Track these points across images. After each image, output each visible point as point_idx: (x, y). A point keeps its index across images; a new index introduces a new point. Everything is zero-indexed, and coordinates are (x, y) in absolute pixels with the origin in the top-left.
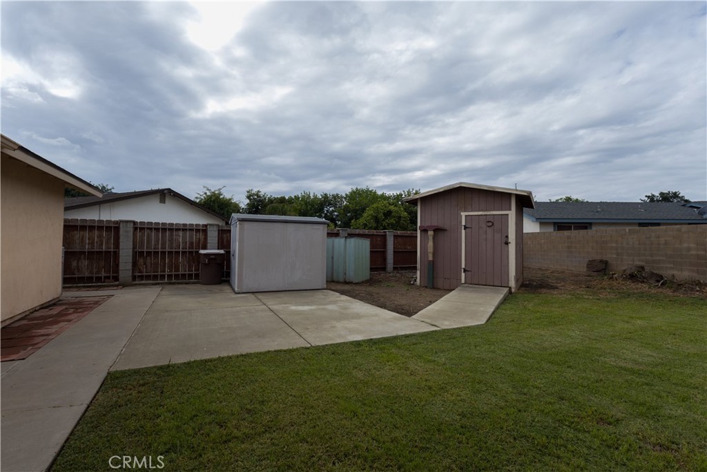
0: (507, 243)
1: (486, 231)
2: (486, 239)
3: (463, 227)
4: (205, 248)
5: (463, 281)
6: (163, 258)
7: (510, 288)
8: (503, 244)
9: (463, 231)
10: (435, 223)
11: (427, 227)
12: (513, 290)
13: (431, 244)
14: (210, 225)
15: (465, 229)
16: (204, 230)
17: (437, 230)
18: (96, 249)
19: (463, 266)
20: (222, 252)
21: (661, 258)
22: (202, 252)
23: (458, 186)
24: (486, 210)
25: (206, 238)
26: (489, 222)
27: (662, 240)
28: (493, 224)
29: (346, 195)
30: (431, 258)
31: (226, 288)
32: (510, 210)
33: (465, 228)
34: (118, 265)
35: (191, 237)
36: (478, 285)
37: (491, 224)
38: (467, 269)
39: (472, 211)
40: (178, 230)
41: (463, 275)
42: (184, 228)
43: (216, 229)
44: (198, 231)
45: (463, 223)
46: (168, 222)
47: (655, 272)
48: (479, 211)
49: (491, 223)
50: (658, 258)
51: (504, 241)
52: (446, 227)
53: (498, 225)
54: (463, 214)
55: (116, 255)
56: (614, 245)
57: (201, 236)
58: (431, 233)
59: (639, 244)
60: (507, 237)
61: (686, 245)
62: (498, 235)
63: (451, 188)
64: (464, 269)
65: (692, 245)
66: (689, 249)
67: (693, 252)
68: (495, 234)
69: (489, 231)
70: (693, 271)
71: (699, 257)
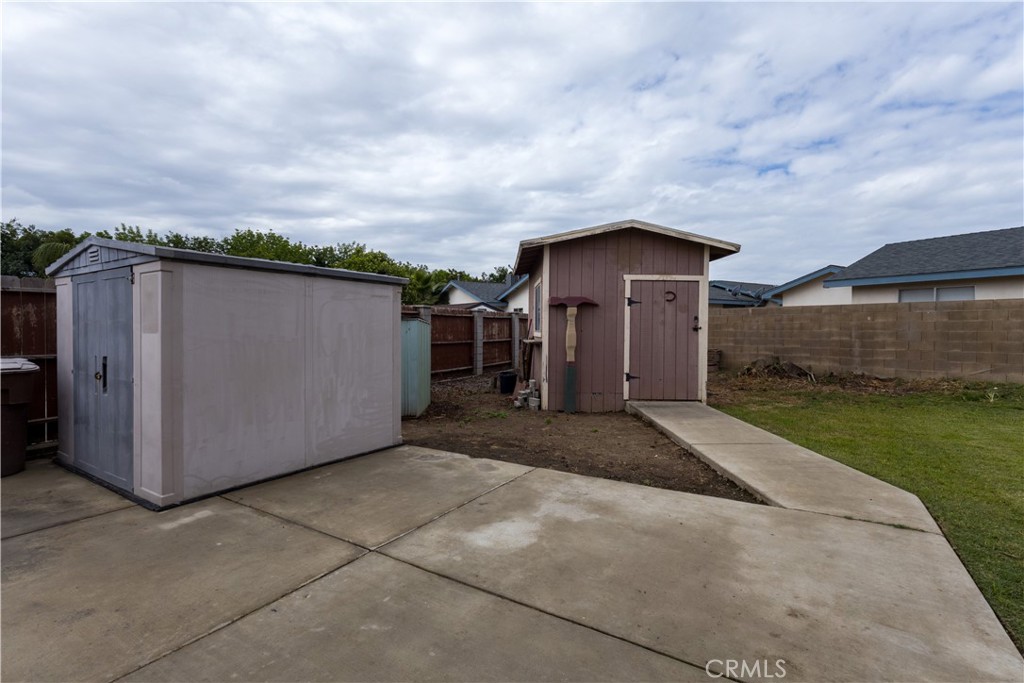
0: (696, 329)
1: (664, 309)
2: (664, 323)
3: (626, 301)
7: (700, 402)
8: (691, 331)
9: (627, 309)
10: (576, 293)
11: (565, 299)
13: (571, 331)
15: (629, 305)
17: (585, 305)
19: (626, 370)
21: (794, 346)
23: (629, 226)
24: (665, 274)
26: (668, 293)
27: (797, 324)
28: (675, 297)
29: (226, 241)
30: (571, 357)
32: (702, 272)
33: (631, 302)
36: (651, 400)
37: (671, 297)
38: (632, 375)
39: (641, 274)
41: (626, 385)
45: (628, 294)
47: (797, 364)
48: (653, 274)
49: (671, 295)
50: (790, 346)
51: (692, 325)
52: (596, 301)
53: (680, 298)
54: (628, 278)
56: (731, 329)
58: (572, 311)
59: (766, 329)
60: (696, 318)
61: (826, 329)
62: (682, 317)
63: (615, 228)
64: (627, 375)
65: (835, 330)
66: (830, 334)
67: (836, 338)
68: (679, 313)
69: (670, 308)
70: (834, 361)
71: (842, 343)
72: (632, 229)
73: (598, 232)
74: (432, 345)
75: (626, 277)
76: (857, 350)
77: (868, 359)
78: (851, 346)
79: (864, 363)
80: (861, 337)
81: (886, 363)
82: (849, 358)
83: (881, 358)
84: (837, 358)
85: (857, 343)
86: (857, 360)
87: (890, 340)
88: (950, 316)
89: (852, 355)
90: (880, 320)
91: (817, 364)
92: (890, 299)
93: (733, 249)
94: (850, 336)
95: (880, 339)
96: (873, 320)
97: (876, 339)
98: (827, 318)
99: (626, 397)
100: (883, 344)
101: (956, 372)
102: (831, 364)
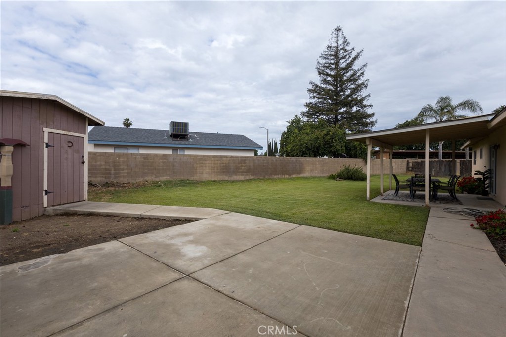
0: (83, 163)
1: (67, 151)
2: (67, 159)
3: (45, 145)
8: (80, 163)
9: (46, 150)
13: (8, 164)
15: (47, 147)
17: (18, 145)
19: (46, 188)
23: (53, 98)
24: (67, 130)
26: (69, 142)
28: (72, 145)
30: (9, 183)
32: (85, 133)
37: (70, 144)
38: (49, 191)
39: (54, 128)
41: (45, 198)
45: (46, 140)
51: (81, 161)
53: (74, 145)
58: (10, 149)
60: (83, 157)
61: (99, 163)
62: (76, 155)
63: (45, 98)
64: (46, 191)
65: (103, 163)
66: (101, 165)
67: (103, 167)
68: (74, 154)
69: (70, 150)
70: (103, 177)
71: (106, 169)
72: (55, 101)
73: (33, 97)
75: (45, 129)
76: (113, 172)
77: (117, 175)
78: (110, 170)
79: (115, 177)
80: (114, 166)
81: (124, 177)
82: (109, 175)
83: (122, 175)
84: (104, 176)
85: (113, 169)
86: (113, 176)
87: (125, 167)
88: (144, 158)
89: (110, 174)
90: (121, 159)
91: (95, 179)
92: (110, 150)
93: (102, 124)
94: (110, 166)
95: (122, 167)
96: (119, 159)
97: (120, 167)
98: (99, 158)
99: (45, 205)
100: (123, 170)
101: (146, 178)
102: (101, 179)
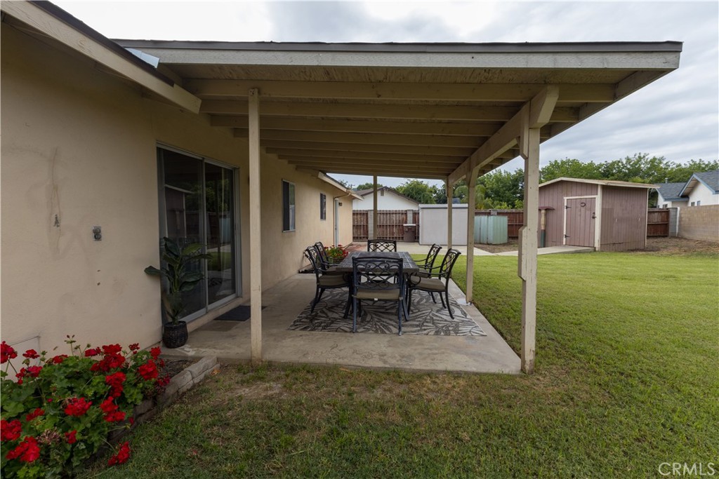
0: (594, 218)
1: (581, 209)
2: (580, 215)
3: (565, 207)
4: (406, 223)
5: (564, 243)
6: (386, 228)
7: (595, 248)
8: (592, 218)
9: (565, 210)
10: (547, 205)
11: (541, 207)
12: (597, 249)
13: (543, 219)
14: (409, 210)
16: (405, 213)
17: (547, 210)
18: (359, 224)
19: (565, 233)
20: (415, 225)
22: (405, 225)
24: (581, 195)
25: (406, 218)
26: (582, 203)
30: (543, 228)
31: (416, 244)
32: (597, 194)
33: (567, 208)
34: (367, 232)
35: (399, 217)
36: (574, 246)
38: (567, 236)
39: (571, 196)
40: (393, 214)
41: (564, 239)
42: (396, 213)
43: (411, 212)
44: (402, 214)
45: (565, 204)
46: (388, 209)
48: (576, 196)
49: (584, 204)
51: (592, 215)
52: (554, 208)
53: (588, 205)
54: (565, 198)
55: (367, 226)
57: (404, 216)
58: (543, 211)
60: (594, 213)
62: (588, 213)
68: (587, 211)
69: (583, 209)
72: (563, 180)
74: (508, 225)
